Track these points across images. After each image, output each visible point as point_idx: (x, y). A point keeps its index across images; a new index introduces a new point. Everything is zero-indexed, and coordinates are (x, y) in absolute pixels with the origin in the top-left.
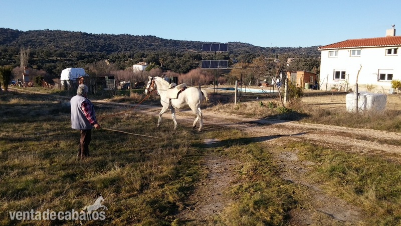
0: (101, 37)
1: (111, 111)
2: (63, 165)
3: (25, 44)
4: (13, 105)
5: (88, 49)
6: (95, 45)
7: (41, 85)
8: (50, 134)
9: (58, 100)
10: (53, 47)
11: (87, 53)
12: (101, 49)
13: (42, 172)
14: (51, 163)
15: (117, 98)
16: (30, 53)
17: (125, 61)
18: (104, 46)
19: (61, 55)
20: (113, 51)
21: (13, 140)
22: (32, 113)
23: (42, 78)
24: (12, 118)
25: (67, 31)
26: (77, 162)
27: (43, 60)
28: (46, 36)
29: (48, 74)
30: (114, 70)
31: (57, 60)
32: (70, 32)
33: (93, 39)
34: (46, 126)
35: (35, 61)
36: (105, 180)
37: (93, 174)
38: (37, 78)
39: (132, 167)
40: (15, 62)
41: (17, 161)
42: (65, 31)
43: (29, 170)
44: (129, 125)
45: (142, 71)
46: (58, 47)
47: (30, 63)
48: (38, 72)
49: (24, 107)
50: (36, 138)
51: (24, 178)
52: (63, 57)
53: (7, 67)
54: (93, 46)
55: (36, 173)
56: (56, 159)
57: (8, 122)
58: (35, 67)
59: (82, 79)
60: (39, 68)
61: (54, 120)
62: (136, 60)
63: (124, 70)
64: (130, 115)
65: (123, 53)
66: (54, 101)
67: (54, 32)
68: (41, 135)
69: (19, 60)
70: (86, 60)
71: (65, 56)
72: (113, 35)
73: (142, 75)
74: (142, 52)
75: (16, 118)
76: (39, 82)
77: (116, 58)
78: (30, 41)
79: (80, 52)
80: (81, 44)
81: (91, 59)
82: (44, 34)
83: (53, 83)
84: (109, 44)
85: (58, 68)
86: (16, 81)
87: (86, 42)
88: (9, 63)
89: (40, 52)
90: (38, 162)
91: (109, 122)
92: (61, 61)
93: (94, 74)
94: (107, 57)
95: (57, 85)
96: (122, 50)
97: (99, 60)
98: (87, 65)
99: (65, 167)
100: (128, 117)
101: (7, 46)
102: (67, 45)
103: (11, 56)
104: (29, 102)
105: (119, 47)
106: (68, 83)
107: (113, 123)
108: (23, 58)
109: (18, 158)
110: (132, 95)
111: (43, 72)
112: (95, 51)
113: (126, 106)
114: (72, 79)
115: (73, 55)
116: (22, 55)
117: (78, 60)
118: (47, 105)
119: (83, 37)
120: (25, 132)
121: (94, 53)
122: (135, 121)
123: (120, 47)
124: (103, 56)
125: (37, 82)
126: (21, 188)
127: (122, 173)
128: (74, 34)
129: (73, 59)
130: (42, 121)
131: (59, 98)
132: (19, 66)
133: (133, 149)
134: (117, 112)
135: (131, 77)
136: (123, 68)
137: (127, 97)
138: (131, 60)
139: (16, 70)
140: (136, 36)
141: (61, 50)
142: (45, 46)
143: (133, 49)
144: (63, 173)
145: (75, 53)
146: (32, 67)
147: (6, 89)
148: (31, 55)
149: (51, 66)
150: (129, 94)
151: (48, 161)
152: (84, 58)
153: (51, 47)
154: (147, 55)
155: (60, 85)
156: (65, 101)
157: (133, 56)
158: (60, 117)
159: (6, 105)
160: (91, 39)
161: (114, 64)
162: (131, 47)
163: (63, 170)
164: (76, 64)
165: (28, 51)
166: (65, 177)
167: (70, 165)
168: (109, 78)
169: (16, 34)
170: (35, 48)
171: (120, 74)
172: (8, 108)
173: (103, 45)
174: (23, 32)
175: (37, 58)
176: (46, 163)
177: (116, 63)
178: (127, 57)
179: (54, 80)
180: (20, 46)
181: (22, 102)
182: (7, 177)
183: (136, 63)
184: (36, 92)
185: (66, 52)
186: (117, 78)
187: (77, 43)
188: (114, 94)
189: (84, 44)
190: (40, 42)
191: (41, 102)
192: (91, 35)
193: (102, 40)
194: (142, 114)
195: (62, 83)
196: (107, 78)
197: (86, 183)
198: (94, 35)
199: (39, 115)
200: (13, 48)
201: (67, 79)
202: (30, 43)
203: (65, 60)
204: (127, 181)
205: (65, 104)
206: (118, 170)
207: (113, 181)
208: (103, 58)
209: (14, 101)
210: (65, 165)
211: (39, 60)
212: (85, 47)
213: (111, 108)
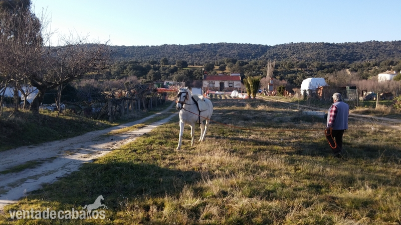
0: (344, 46)
1: (353, 124)
2: (307, 174)
3: (272, 57)
4: (260, 111)
5: (328, 59)
6: (336, 55)
7: (283, 94)
8: (293, 141)
9: (298, 108)
10: (295, 59)
11: (327, 64)
12: (342, 58)
13: (288, 178)
14: (296, 170)
15: (359, 109)
16: (275, 65)
17: (369, 69)
18: (346, 55)
19: (302, 66)
20: (356, 60)
21: (261, 143)
22: (276, 119)
23: (284, 88)
24: (260, 123)
25: (310, 43)
26: (320, 173)
27: (285, 71)
28: (290, 49)
29: (289, 84)
30: (355, 80)
31: (298, 71)
32: (313, 44)
33: (335, 48)
34: (288, 133)
35: (279, 72)
36: (355, 199)
37: (339, 189)
38: (280, 88)
39: (387, 191)
40: (262, 74)
41: (265, 163)
42: (308, 43)
43: (276, 173)
44: (376, 140)
45: (390, 81)
46: (300, 58)
47: (275, 74)
48: (280, 82)
49: (269, 114)
50: (280, 143)
51: (273, 181)
52: (304, 68)
53: (256, 78)
54: (334, 55)
55: (282, 177)
56: (300, 167)
57: (256, 126)
58: (278, 77)
59: (322, 88)
60: (281, 79)
61: (295, 127)
62: (382, 69)
63: (367, 79)
64: (378, 130)
65: (367, 61)
66: (294, 109)
67: (298, 45)
68: (285, 141)
69: (266, 72)
70: (326, 70)
71: (306, 67)
72: (357, 43)
73: (389, 86)
74: (391, 59)
75: (263, 123)
76: (281, 92)
77: (359, 67)
78: (276, 54)
79: (320, 62)
80: (322, 54)
81: (331, 69)
82: (288, 47)
83: (293, 93)
84: (352, 53)
85: (298, 79)
86: (262, 89)
87: (328, 52)
88: (258, 75)
89: (284, 64)
90: (283, 167)
91: (352, 135)
92: (301, 72)
93: (334, 83)
94: (349, 66)
95: (297, 95)
96: (366, 58)
97: (340, 70)
98: (327, 75)
99: (309, 176)
100: (375, 131)
101: (257, 59)
102: (308, 56)
103: (259, 68)
104: (273, 109)
105: (363, 55)
106: (307, 92)
107: (356, 137)
108: (269, 70)
109: (266, 160)
110: (378, 107)
111: (284, 82)
112: (336, 60)
113: (372, 119)
114: (311, 89)
115: (313, 66)
116: (268, 67)
117: (318, 70)
118: (289, 112)
119: (325, 48)
120: (271, 137)
121: (335, 62)
122: (384, 136)
123: (365, 56)
124: (344, 65)
125: (280, 91)
126: (271, 189)
127: (375, 195)
128: (316, 45)
129: (314, 69)
130: (285, 127)
131: (300, 107)
132: (265, 77)
133: (385, 169)
134: (361, 125)
135: (375, 87)
136: (365, 78)
137: (371, 109)
138: (377, 68)
139: (262, 81)
140: (385, 43)
141: (303, 61)
142: (288, 58)
143: (379, 56)
144: (308, 182)
145: (315, 64)
146: (275, 78)
147: (255, 96)
148: (276, 67)
149: (292, 77)
150: (374, 106)
151: (293, 167)
152: (324, 68)
153: (294, 59)
154: (397, 63)
155: (300, 95)
156: (305, 110)
157: (379, 64)
158: (300, 126)
159: (255, 111)
160: (333, 48)
161: (356, 74)
162: (378, 55)
163: (308, 179)
164: (315, 74)
165: (274, 63)
166: (310, 186)
167: (314, 175)
168: (351, 88)
169: (265, 49)
170: (280, 60)
171: (362, 84)
172: (256, 114)
173: (346, 53)
174: (271, 47)
175: (281, 70)
176: (291, 169)
177: (359, 72)
178: (372, 65)
179: (294, 90)
180: (267, 59)
181: (267, 109)
182: (258, 176)
183: (383, 71)
184: (278, 101)
185: (307, 63)
186: (358, 88)
187: (319, 53)
188: (356, 105)
189: (325, 54)
190: (284, 55)
191: (283, 109)
192: (333, 45)
193: (344, 49)
194: (393, 129)
195: (302, 92)
196: (348, 88)
197: (334, 198)
198: (337, 45)
199: (281, 122)
200: (261, 61)
201: (307, 89)
202: (276, 56)
203: (305, 71)
204: (382, 206)
205: (306, 113)
206: (370, 191)
207: (365, 203)
208: (344, 67)
209: (260, 108)
210: (310, 175)
211: (282, 71)
212: (326, 57)
213: (354, 120)
